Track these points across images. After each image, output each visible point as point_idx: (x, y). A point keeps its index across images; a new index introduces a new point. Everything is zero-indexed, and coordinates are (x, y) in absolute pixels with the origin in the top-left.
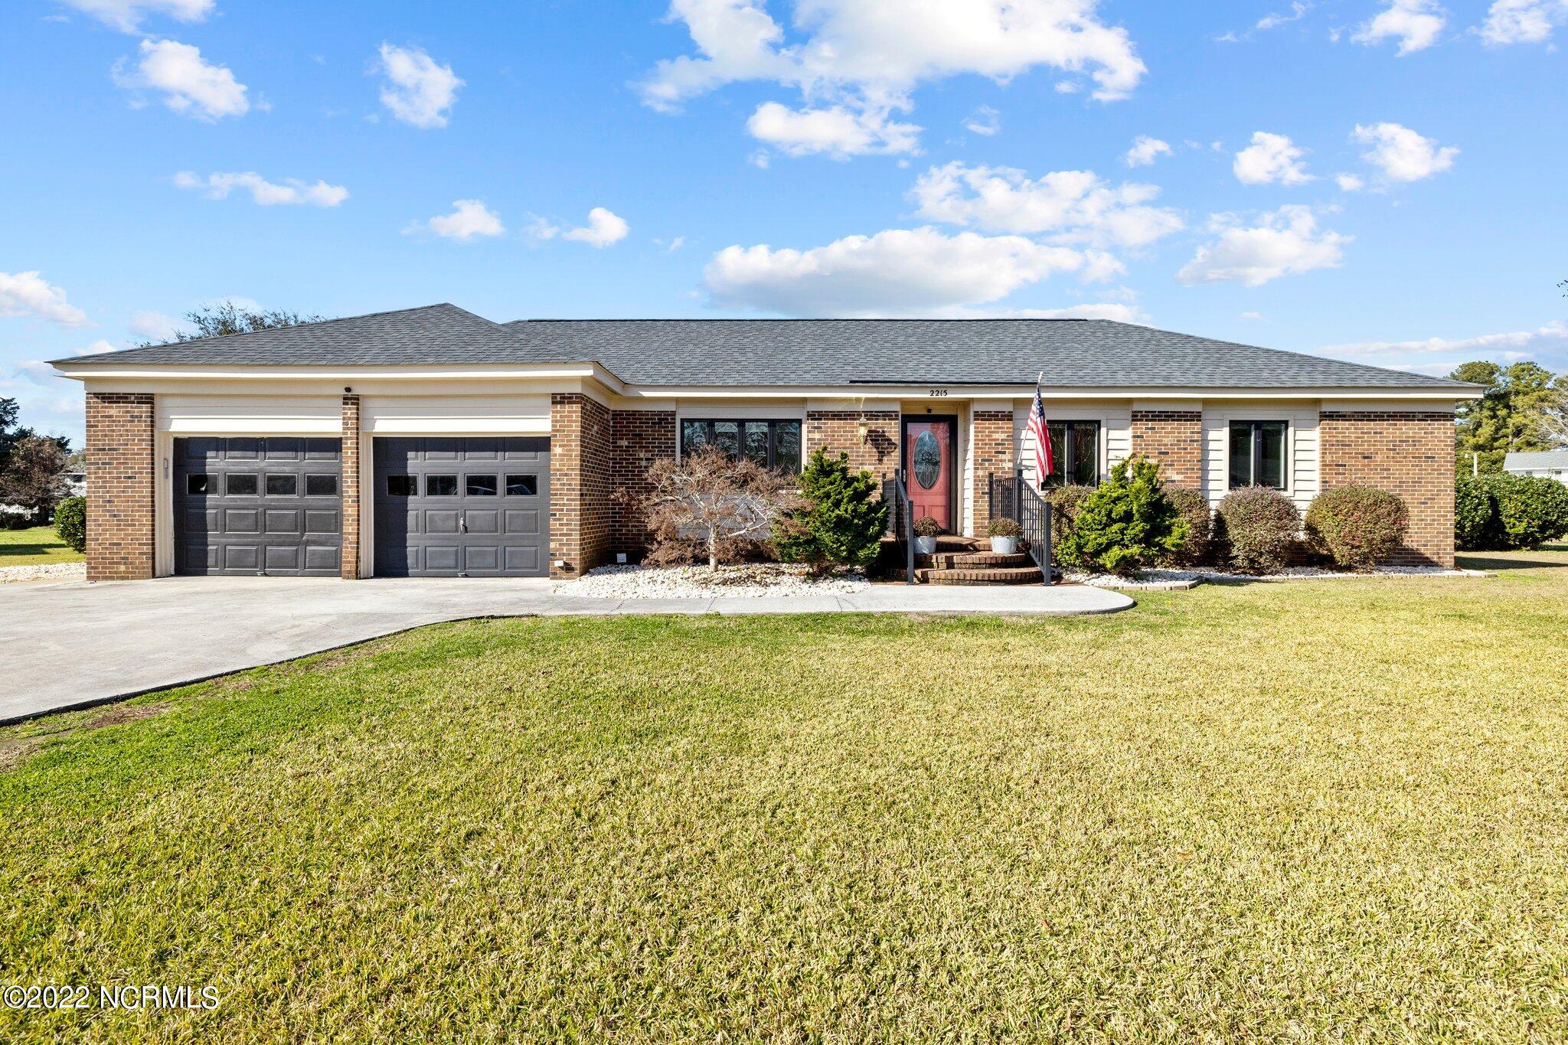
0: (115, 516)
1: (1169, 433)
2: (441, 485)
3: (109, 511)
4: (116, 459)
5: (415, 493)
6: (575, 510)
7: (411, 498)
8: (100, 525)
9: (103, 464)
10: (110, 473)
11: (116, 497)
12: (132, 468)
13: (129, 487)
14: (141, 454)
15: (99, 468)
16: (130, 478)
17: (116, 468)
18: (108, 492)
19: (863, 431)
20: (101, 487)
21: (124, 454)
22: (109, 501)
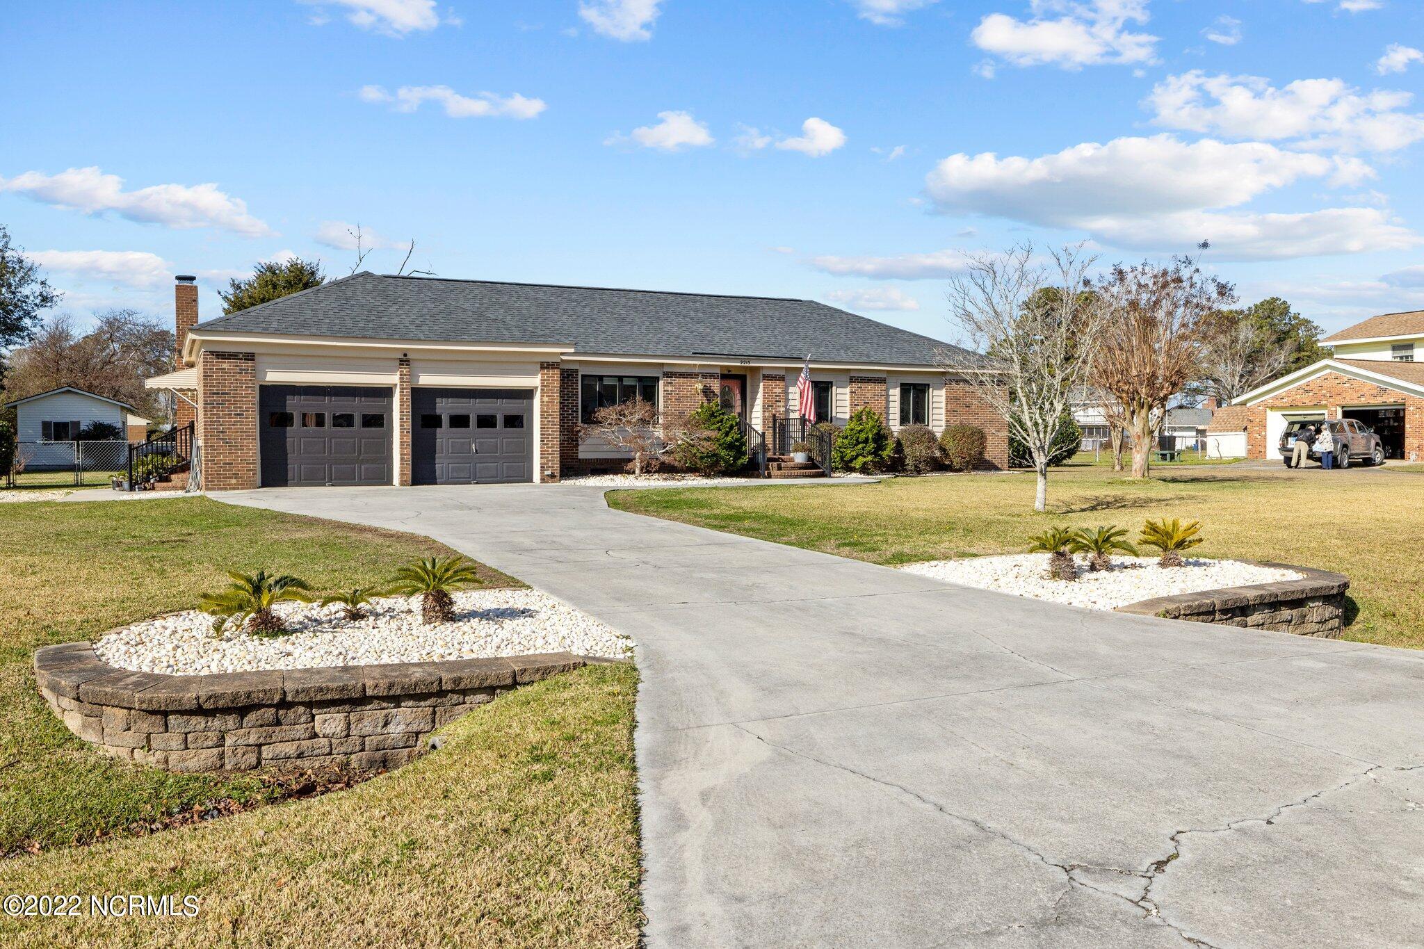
0: (227, 443)
1: (870, 390)
2: (459, 421)
3: (222, 439)
4: (228, 401)
5: (441, 426)
6: (556, 438)
7: (438, 430)
8: (215, 450)
9: (217, 404)
10: (222, 411)
11: (229, 429)
12: (240, 408)
13: (239, 422)
14: (248, 397)
15: (214, 407)
16: (238, 414)
17: (227, 407)
18: (221, 425)
19: (700, 386)
20: (215, 421)
21: (234, 397)
22: (222, 432)
